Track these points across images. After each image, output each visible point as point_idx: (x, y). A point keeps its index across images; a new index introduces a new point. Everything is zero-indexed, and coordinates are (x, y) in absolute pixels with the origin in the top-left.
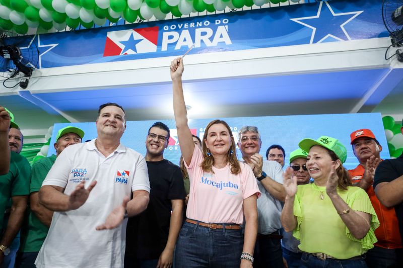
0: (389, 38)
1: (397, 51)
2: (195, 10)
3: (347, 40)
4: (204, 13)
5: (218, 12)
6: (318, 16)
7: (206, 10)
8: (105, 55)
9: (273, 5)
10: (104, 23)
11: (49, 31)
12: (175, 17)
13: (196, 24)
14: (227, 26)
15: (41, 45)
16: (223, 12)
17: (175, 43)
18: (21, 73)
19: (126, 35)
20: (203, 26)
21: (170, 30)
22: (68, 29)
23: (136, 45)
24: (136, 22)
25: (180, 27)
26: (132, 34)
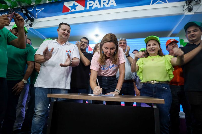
0: (185, 2)
1: (188, 7)
3: (167, 3)
8: (63, 12)
11: (40, 3)
15: (37, 9)
18: (29, 21)
19: (72, 3)
21: (90, 1)
22: (48, 2)
23: (76, 8)
26: (74, 3)
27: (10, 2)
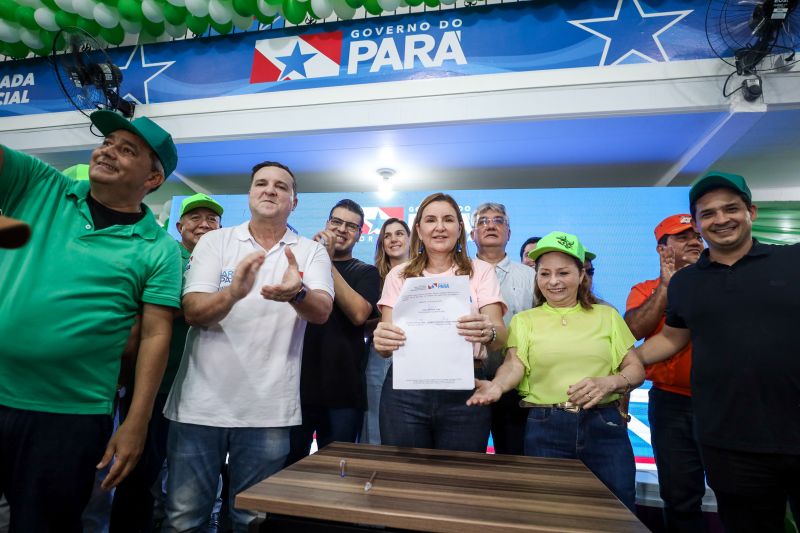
0: (733, 60)
1: (745, 83)
3: (663, 60)
4: (420, 8)
5: (444, 7)
6: (615, 17)
7: (423, 3)
8: (252, 82)
10: (249, 24)
11: (160, 39)
12: (369, 16)
13: (406, 28)
14: (459, 33)
15: (146, 63)
16: (452, 7)
17: (371, 61)
19: (287, 46)
20: (419, 32)
22: (190, 35)
23: (305, 64)
24: (303, 23)
25: (379, 33)
26: (298, 44)
27: (38, 31)
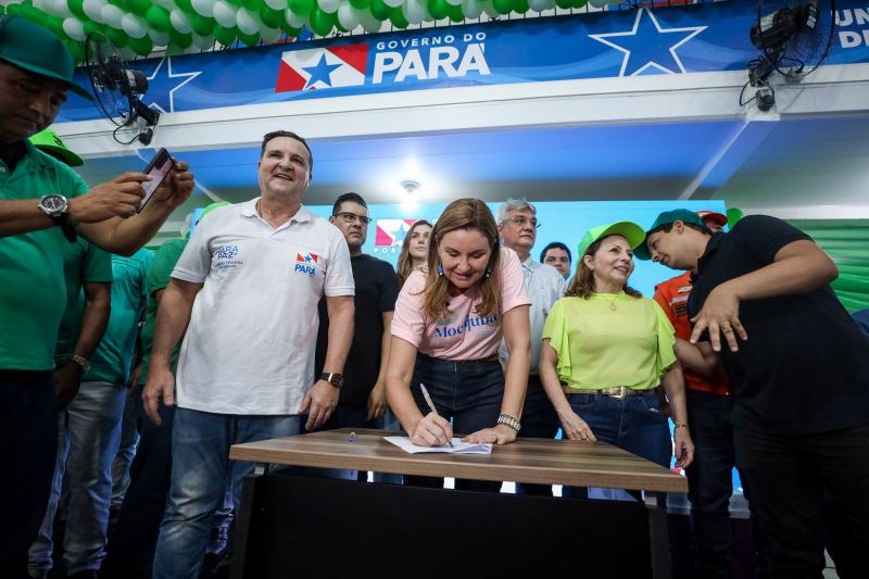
0: (747, 72)
1: (758, 93)
2: (430, 17)
3: (680, 72)
4: (445, 22)
5: (468, 21)
6: (634, 32)
7: (447, 18)
8: (279, 90)
9: (561, 12)
10: (275, 36)
11: (187, 51)
12: (395, 29)
13: (430, 41)
14: (482, 45)
15: (173, 73)
16: (476, 21)
17: (396, 71)
18: (141, 120)
19: (314, 57)
20: (443, 44)
21: (387, 50)
22: (218, 46)
23: (331, 74)
24: (330, 36)
25: (404, 45)
26: (324, 56)
